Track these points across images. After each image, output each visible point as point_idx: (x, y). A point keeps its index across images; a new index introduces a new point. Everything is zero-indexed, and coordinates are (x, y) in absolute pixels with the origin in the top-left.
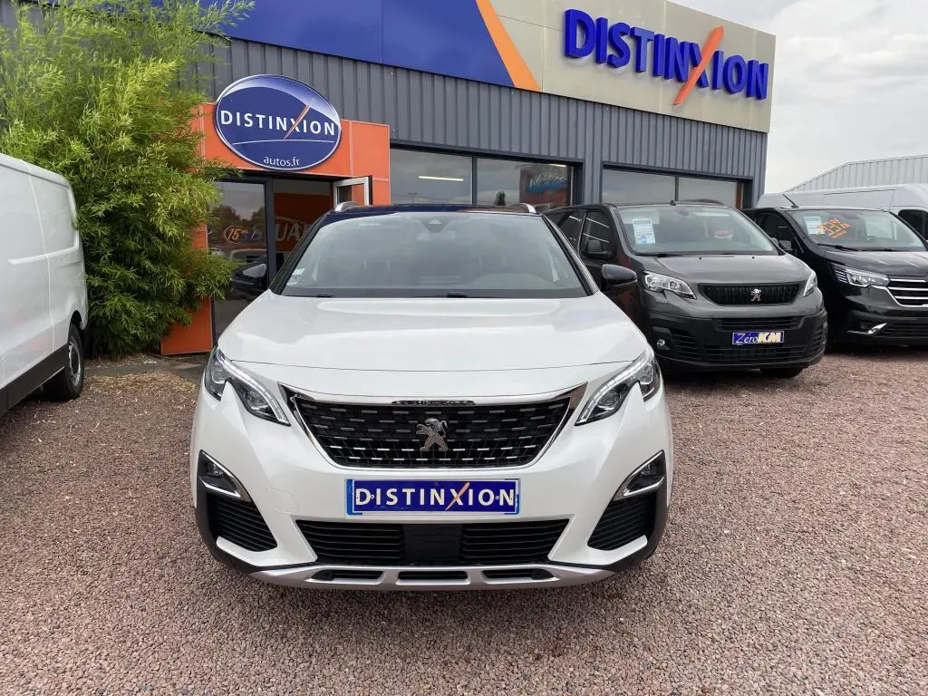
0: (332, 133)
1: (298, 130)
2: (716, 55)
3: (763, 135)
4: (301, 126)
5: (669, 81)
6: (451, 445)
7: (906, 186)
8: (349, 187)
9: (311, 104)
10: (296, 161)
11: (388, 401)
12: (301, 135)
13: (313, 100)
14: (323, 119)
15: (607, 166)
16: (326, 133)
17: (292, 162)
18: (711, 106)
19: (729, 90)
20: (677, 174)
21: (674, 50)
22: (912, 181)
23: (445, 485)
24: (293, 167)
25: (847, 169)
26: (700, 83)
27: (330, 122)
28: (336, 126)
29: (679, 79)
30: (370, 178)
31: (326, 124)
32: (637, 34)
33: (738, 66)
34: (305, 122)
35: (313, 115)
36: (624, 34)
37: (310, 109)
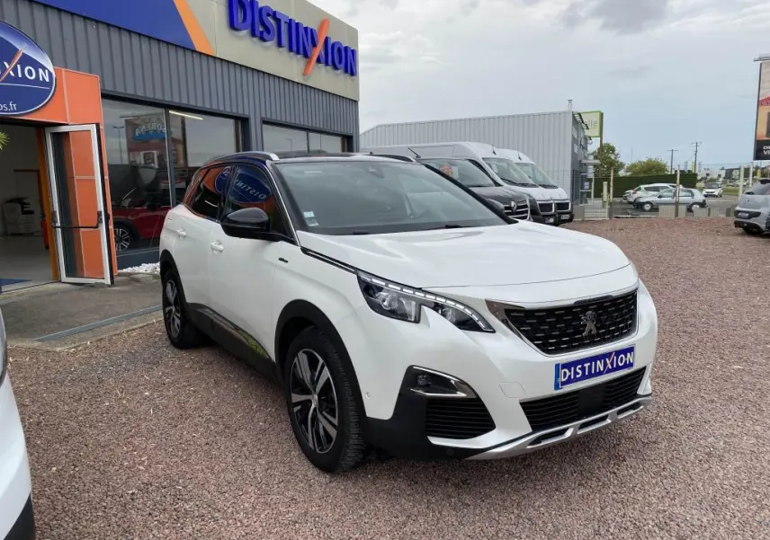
0: (47, 80)
1: (12, 74)
2: (327, 40)
3: (356, 102)
4: (15, 70)
5: (299, 56)
6: (598, 329)
7: (462, 143)
8: (67, 134)
9: (24, 49)
10: (13, 106)
11: (571, 302)
12: (16, 79)
13: (25, 45)
14: (37, 65)
15: (265, 122)
16: (41, 79)
17: (9, 107)
18: (326, 78)
19: (336, 68)
20: (308, 130)
21: (302, 31)
22: (465, 141)
23: (603, 357)
24: (11, 111)
25: (379, 129)
26: (318, 61)
27: (44, 68)
28: (50, 74)
29: (306, 55)
30: (98, 125)
31: (41, 71)
32: (278, 16)
33: (339, 50)
34: (19, 66)
35: (26, 60)
36: (269, 15)
37: (23, 54)
